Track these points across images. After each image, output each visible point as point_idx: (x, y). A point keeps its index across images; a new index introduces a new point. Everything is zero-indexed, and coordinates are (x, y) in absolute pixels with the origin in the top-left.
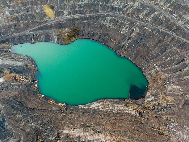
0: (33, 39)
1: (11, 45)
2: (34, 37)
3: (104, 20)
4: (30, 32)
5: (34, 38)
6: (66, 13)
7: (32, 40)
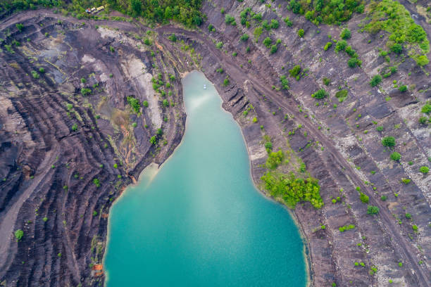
0: (235, 101)
1: (197, 66)
2: (240, 100)
3: (388, 274)
4: (248, 84)
5: (237, 102)
6: (350, 140)
7: (231, 99)
